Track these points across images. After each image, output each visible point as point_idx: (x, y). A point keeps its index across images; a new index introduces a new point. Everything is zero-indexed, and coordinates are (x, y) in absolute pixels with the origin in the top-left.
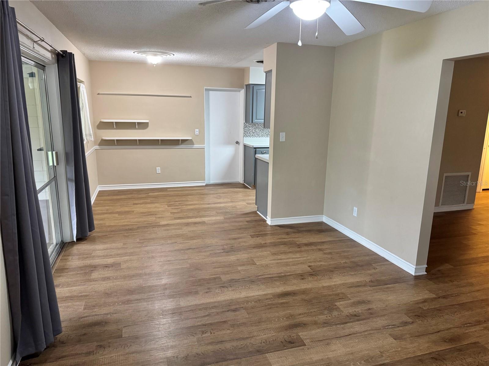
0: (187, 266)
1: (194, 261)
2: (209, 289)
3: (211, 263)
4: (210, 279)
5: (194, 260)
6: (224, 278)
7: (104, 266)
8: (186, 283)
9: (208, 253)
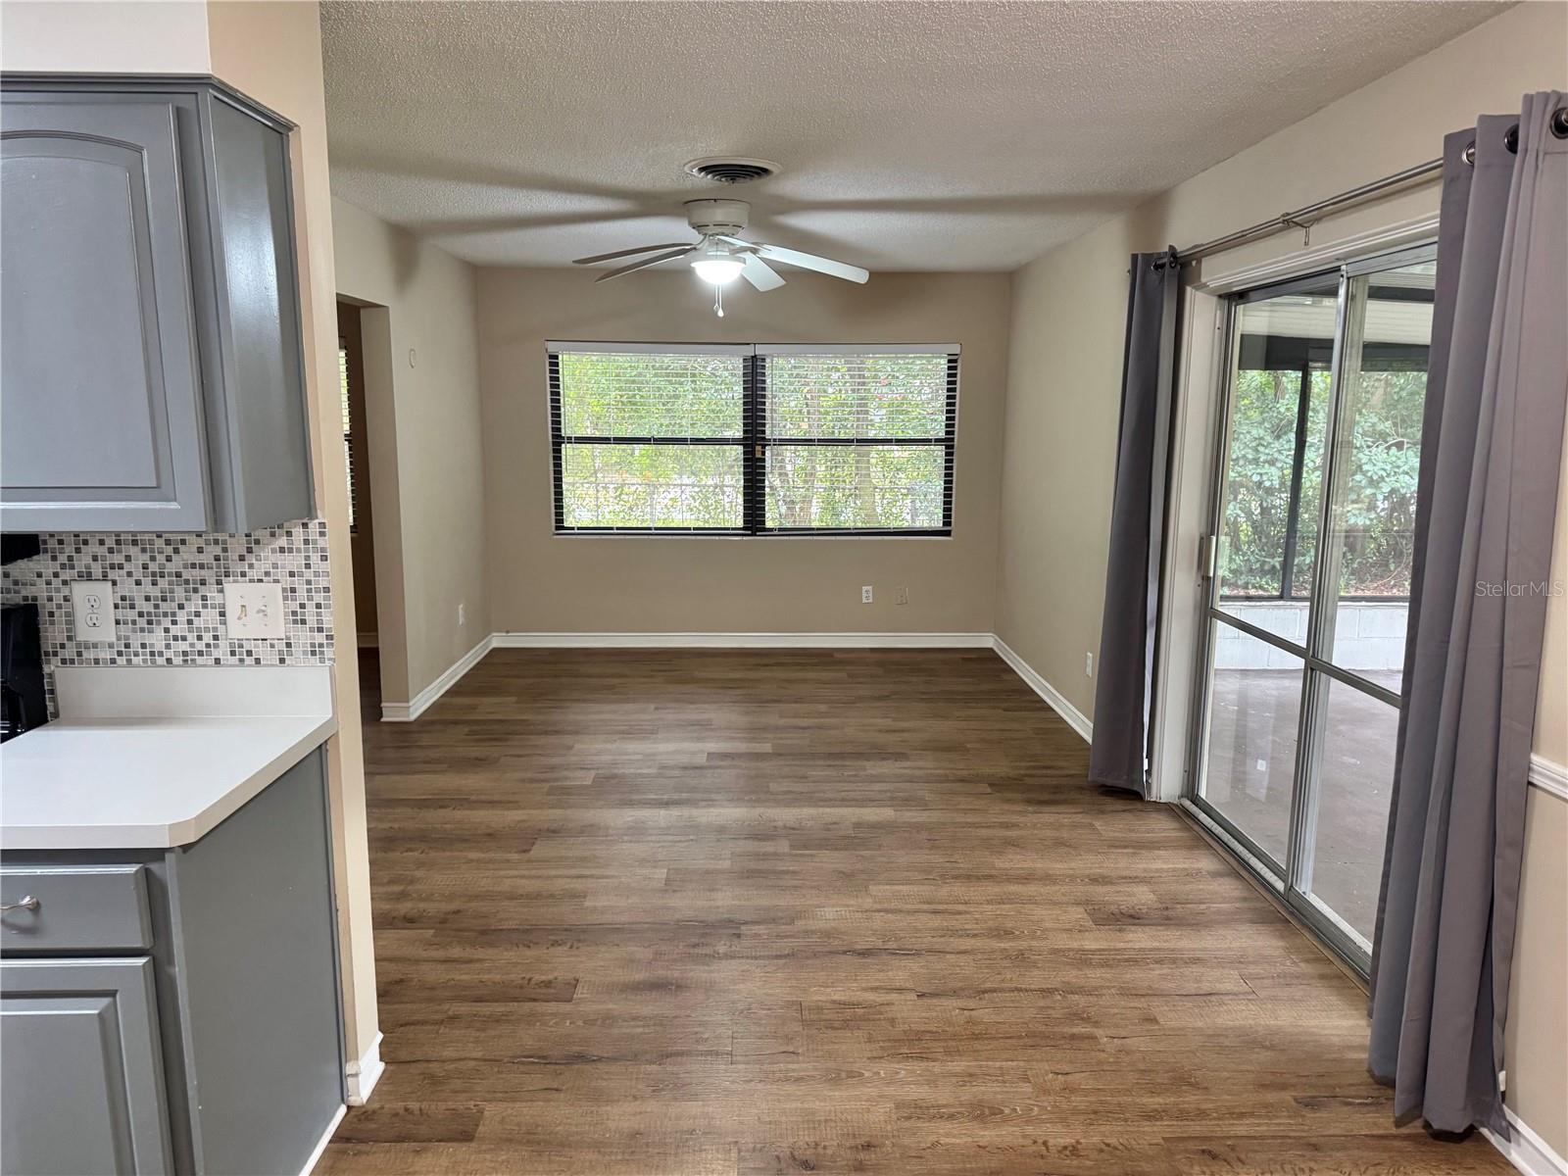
0: (875, 888)
1: (852, 902)
2: (829, 830)
3: (800, 887)
4: (820, 847)
5: (852, 906)
6: (783, 846)
7: (1146, 922)
8: (880, 846)
9: (800, 924)
